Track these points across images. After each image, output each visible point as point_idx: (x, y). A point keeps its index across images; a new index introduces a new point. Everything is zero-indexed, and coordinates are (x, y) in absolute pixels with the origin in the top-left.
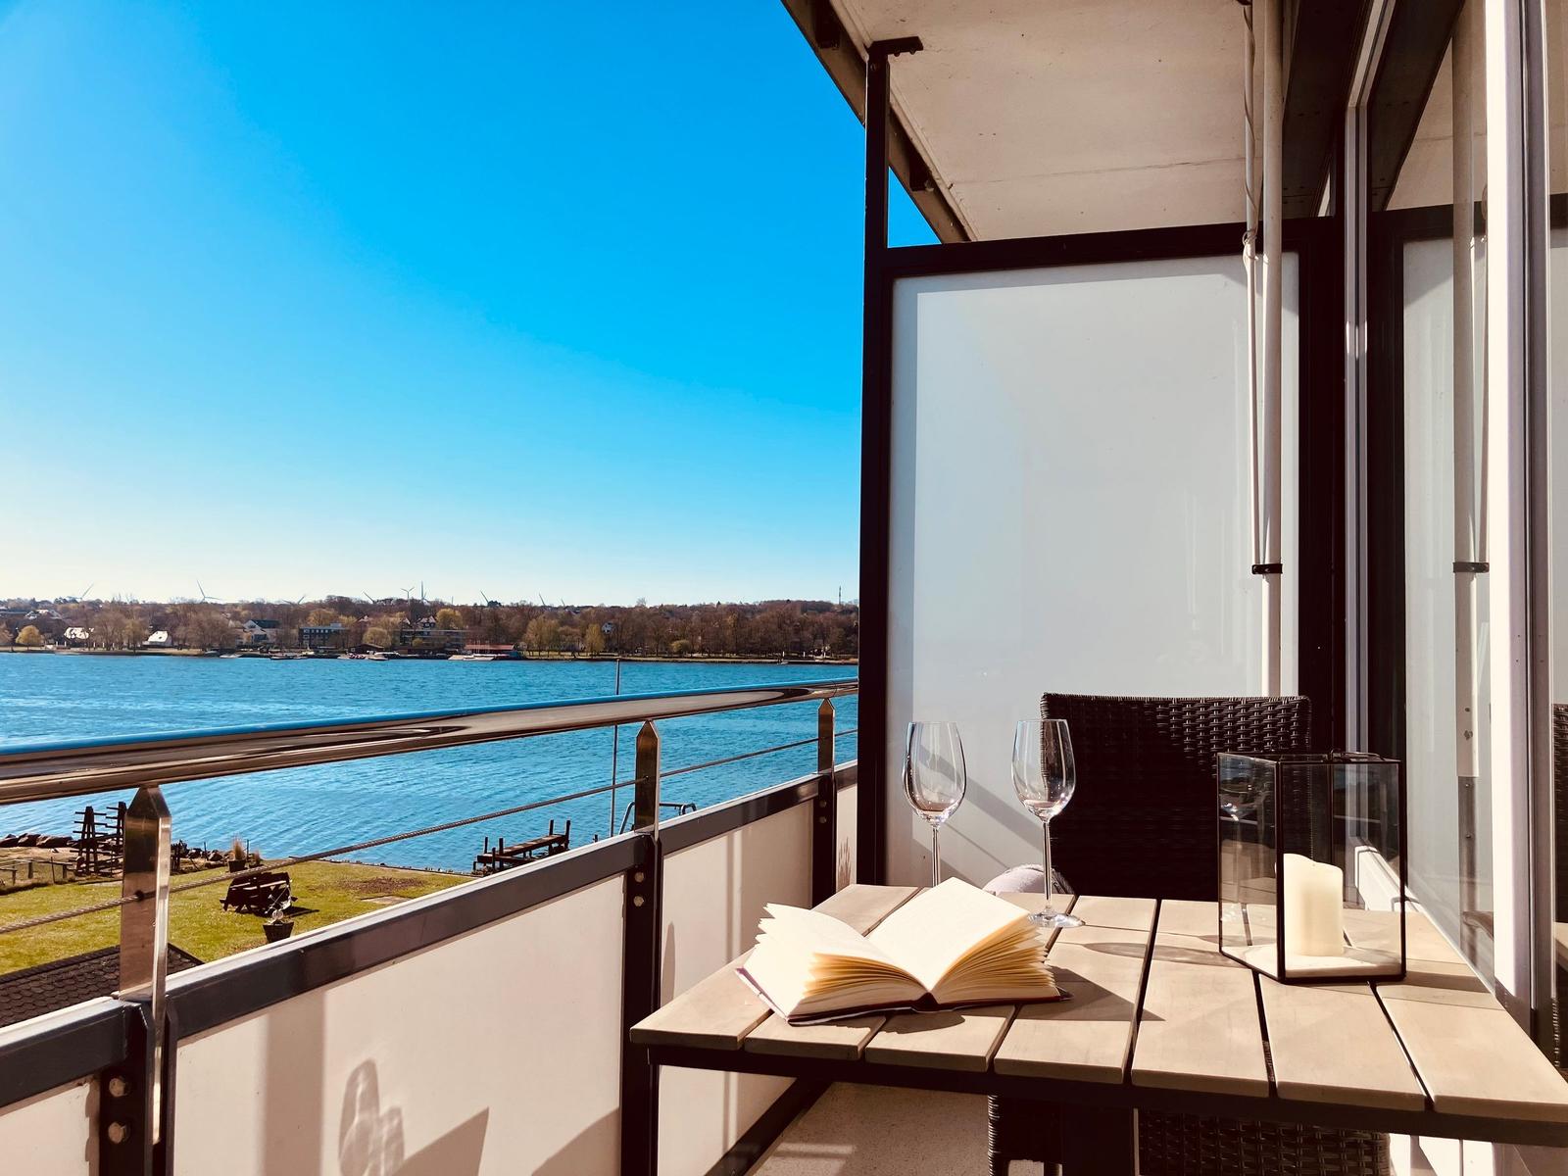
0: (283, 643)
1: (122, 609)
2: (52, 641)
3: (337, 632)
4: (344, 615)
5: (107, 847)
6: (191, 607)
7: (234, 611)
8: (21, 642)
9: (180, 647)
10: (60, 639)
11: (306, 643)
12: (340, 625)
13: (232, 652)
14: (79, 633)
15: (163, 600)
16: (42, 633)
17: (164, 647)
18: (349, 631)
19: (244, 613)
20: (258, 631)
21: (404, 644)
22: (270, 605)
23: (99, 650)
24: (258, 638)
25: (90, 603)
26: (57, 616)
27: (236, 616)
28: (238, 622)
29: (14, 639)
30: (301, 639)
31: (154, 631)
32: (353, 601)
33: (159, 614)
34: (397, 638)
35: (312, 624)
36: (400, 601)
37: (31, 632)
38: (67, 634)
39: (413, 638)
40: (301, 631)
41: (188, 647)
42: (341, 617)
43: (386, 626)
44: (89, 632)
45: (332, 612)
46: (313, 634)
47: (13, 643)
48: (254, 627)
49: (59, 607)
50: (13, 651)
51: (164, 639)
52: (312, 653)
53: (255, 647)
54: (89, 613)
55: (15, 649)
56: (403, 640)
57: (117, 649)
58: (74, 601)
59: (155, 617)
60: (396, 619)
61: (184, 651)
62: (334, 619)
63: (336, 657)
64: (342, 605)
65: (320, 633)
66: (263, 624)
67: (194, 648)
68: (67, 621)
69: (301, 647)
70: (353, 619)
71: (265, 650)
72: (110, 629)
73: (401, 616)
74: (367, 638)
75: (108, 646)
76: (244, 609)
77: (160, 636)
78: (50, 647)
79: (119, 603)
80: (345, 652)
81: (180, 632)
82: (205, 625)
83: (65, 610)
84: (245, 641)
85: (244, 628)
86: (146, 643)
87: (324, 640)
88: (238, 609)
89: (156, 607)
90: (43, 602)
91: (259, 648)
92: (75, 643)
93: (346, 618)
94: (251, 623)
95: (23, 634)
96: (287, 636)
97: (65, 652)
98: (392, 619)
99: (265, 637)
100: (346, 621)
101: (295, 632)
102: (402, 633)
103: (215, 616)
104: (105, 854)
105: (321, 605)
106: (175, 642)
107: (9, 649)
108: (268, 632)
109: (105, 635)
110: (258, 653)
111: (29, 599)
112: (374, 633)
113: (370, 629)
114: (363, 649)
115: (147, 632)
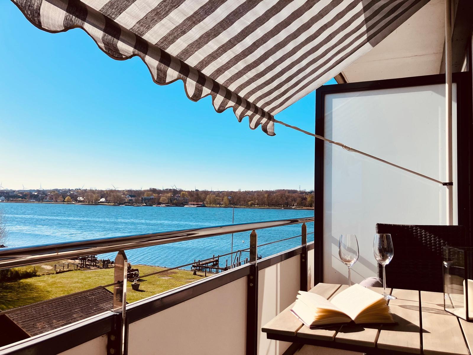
0: (137, 202)
1: (93, 192)
2: (74, 201)
3: (152, 198)
4: (154, 193)
5: (89, 260)
6: (112, 191)
7: (123, 192)
8: (66, 201)
9: (108, 203)
10: (76, 200)
11: (144, 202)
12: (153, 196)
13: (123, 204)
14: (81, 199)
15: (104, 189)
16: (71, 198)
17: (104, 203)
18: (156, 198)
19: (126, 193)
20: (130, 198)
21: (171, 202)
22: (133, 191)
23: (86, 203)
24: (130, 200)
25: (84, 190)
26: (75, 194)
27: (124, 194)
28: (124, 196)
29: (64, 200)
30: (142, 201)
31: (101, 198)
32: (157, 190)
33: (103, 193)
34: (170, 200)
35: (145, 196)
36: (170, 190)
37: (68, 198)
38: (78, 199)
39: (174, 200)
40: (142, 198)
41: (110, 203)
42: (154, 194)
43: (166, 197)
44: (84, 198)
45: (151, 193)
46: (145, 199)
47: (64, 201)
48: (129, 197)
49: (76, 191)
50: (64, 204)
51: (104, 201)
52: (145, 205)
53: (129, 203)
54: (84, 193)
55: (64, 203)
56: (171, 201)
57: (91, 203)
58: (80, 189)
59: (102, 194)
60: (169, 195)
61: (110, 204)
62: (152, 195)
63: (152, 206)
64: (154, 191)
65: (149, 199)
66: (131, 196)
67: (112, 203)
68: (78, 195)
69: (142, 203)
70: (157, 195)
71: (132, 204)
72: (89, 198)
73: (171, 194)
74: (161, 201)
75: (89, 202)
76: (126, 192)
77: (103, 200)
78: (73, 202)
79: (92, 190)
80: (154, 204)
81: (108, 199)
82: (116, 197)
83: (77, 192)
84: (126, 201)
85: (126, 197)
86: (99, 201)
87: (149, 201)
88: (125, 192)
89: (102, 191)
90: (72, 190)
91: (130, 203)
92: (80, 201)
93: (155, 194)
94: (128, 196)
95: (66, 199)
96: (138, 200)
97: (77, 204)
98: (168, 195)
99: (132, 200)
100: (155, 195)
101: (140, 198)
102: (171, 198)
103: (118, 194)
104: (88, 262)
105: (148, 191)
106: (107, 201)
107: (63, 203)
108: (133, 198)
109: (88, 199)
110: (130, 204)
111: (68, 189)
112: (163, 199)
113: (162, 198)
114: (159, 204)
115: (99, 198)
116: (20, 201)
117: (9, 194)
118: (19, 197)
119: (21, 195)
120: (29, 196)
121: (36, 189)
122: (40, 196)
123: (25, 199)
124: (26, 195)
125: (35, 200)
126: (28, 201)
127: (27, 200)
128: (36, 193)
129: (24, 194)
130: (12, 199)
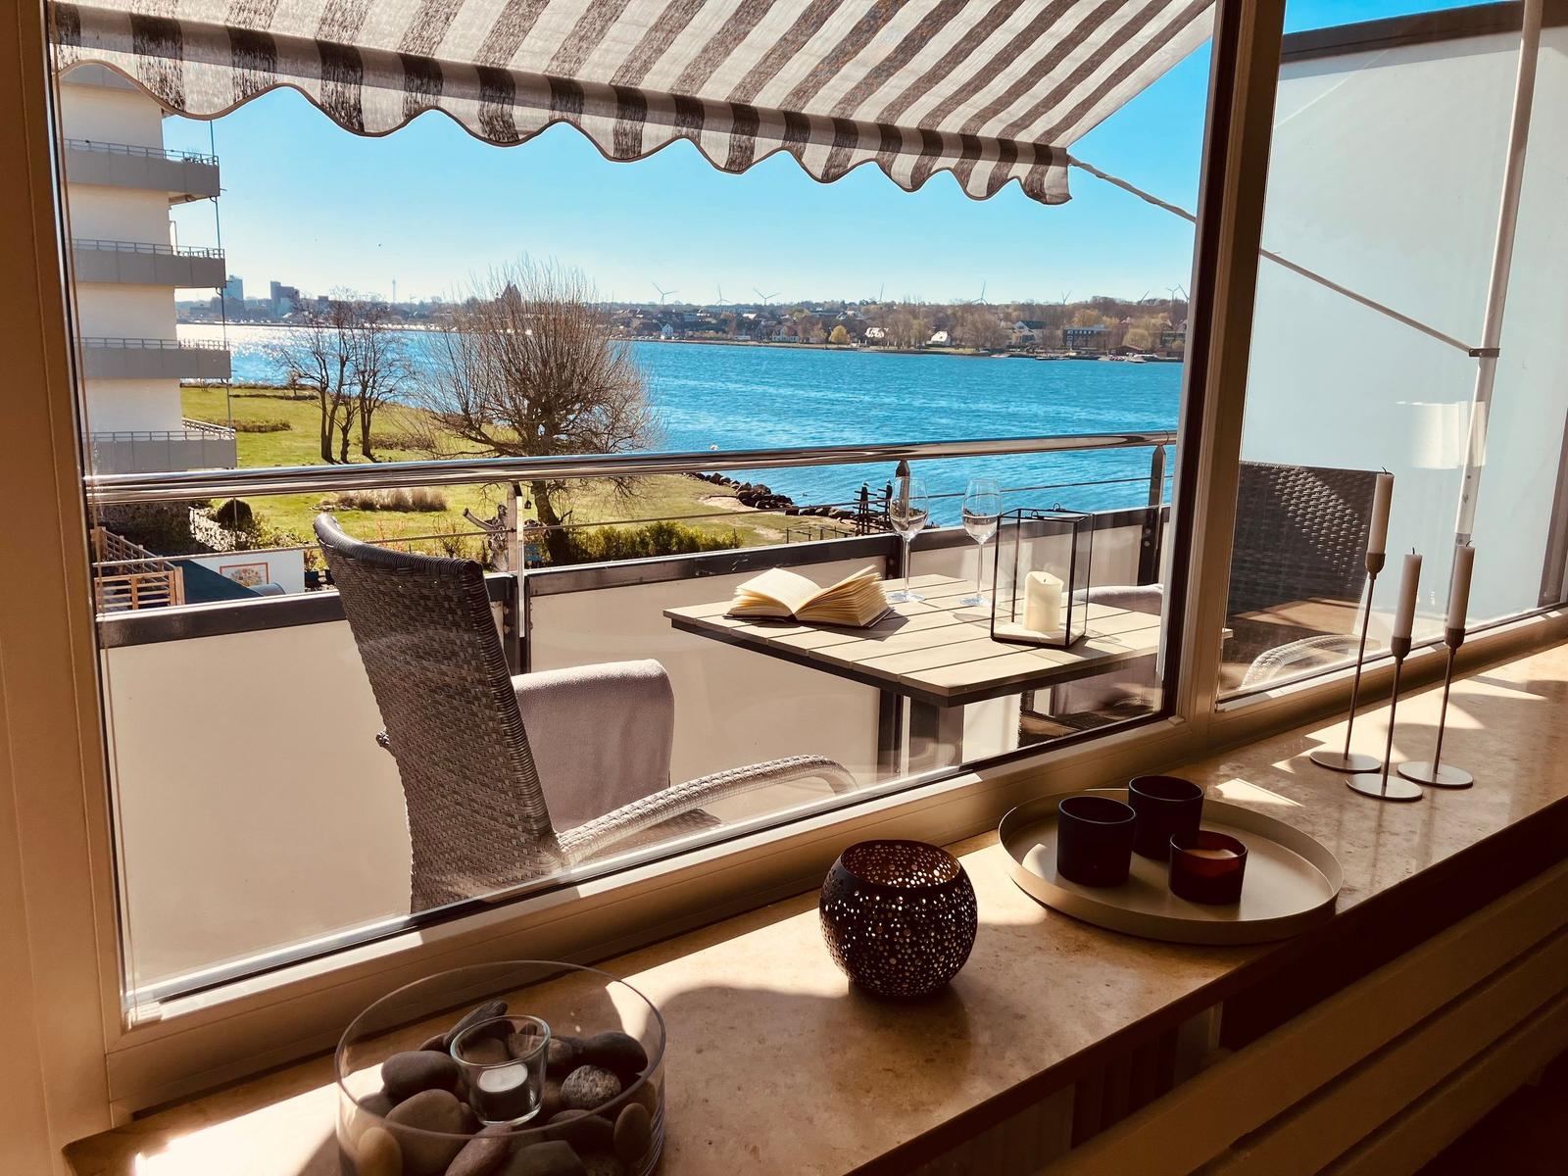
0: (1048, 343)
1: (912, 310)
2: (856, 340)
3: (1098, 333)
4: (1107, 316)
5: (877, 522)
6: (968, 308)
7: (1004, 312)
8: (833, 340)
9: (958, 346)
10: (863, 339)
11: (1069, 343)
12: (1102, 326)
13: (1001, 352)
14: (875, 333)
15: (944, 302)
16: (848, 332)
17: (944, 347)
18: (1110, 333)
19: (1014, 314)
20: (1026, 332)
21: (1164, 346)
22: (1040, 306)
23: (891, 348)
24: (1026, 338)
25: (887, 305)
26: (860, 317)
27: (1008, 317)
28: (1009, 323)
29: (827, 338)
30: (1065, 341)
31: (936, 331)
32: (1118, 302)
33: (941, 315)
34: (1158, 341)
35: (1076, 325)
36: (1164, 302)
37: (840, 330)
38: (867, 334)
39: (1174, 340)
40: (1065, 333)
41: (964, 347)
42: (1104, 318)
43: (1147, 328)
44: (884, 331)
45: (1095, 313)
46: (1076, 335)
47: (827, 341)
48: (1022, 328)
49: (863, 309)
50: (827, 349)
51: (944, 340)
52: (1074, 354)
53: (1022, 347)
54: (885, 313)
55: (829, 346)
56: (1163, 342)
57: (905, 348)
58: (875, 303)
59: (939, 318)
60: (1158, 320)
61: (961, 350)
62: (1098, 321)
63: (1097, 359)
64: (1106, 306)
65: (1083, 334)
66: (1031, 325)
67: (969, 347)
68: (868, 322)
69: (1064, 347)
70: (1115, 321)
71: (1031, 351)
72: (901, 331)
73: (1162, 318)
74: (1127, 341)
75: (899, 345)
76: (1015, 310)
77: (941, 337)
78: (854, 345)
79: (910, 304)
80: (1105, 354)
81: (958, 333)
82: (979, 326)
83: (867, 312)
84: (1013, 342)
85: (1013, 329)
86: (929, 343)
87: (1086, 341)
88: (1010, 310)
89: (940, 308)
90: (850, 304)
91: (1026, 348)
92: (873, 342)
93: (1109, 319)
94: (1020, 324)
95: (834, 333)
96: (1052, 337)
97: (867, 350)
98: (1153, 321)
99: (1032, 338)
100: (1109, 322)
101: (1059, 333)
102: (1162, 335)
103: (989, 317)
104: (876, 528)
105: (1086, 306)
106: (953, 342)
107: (824, 346)
108: (1036, 332)
109: (896, 333)
110: (1025, 353)
111: (840, 301)
112: (1135, 335)
113: (1131, 330)
114: (1123, 351)
115: (930, 332)
116: (711, 339)
117: (683, 319)
118: (709, 327)
119: (714, 321)
120: (734, 324)
121: (752, 304)
122: (762, 323)
123: (725, 332)
124: (725, 321)
125: (749, 337)
126: (731, 339)
127: (729, 336)
128: (752, 316)
129: (722, 317)
130: (691, 333)
